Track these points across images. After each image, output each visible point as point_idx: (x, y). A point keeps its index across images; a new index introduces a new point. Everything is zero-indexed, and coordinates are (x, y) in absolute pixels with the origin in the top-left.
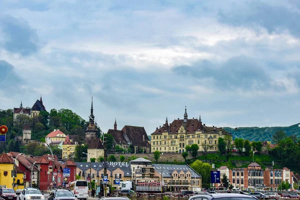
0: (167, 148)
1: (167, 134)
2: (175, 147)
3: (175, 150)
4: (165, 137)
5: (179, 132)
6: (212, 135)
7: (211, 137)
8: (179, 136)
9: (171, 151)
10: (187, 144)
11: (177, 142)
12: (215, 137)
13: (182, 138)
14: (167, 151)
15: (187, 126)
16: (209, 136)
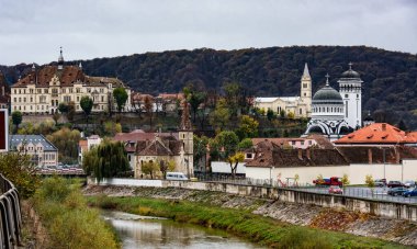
0: (34, 106)
1: (33, 87)
2: (45, 106)
3: (45, 110)
4: (31, 90)
5: (51, 84)
6: (98, 89)
7: (96, 92)
8: (50, 90)
9: (40, 111)
10: (62, 100)
11: (49, 98)
12: (102, 91)
13: (55, 93)
14: (33, 111)
15: (63, 76)
16: (93, 89)
